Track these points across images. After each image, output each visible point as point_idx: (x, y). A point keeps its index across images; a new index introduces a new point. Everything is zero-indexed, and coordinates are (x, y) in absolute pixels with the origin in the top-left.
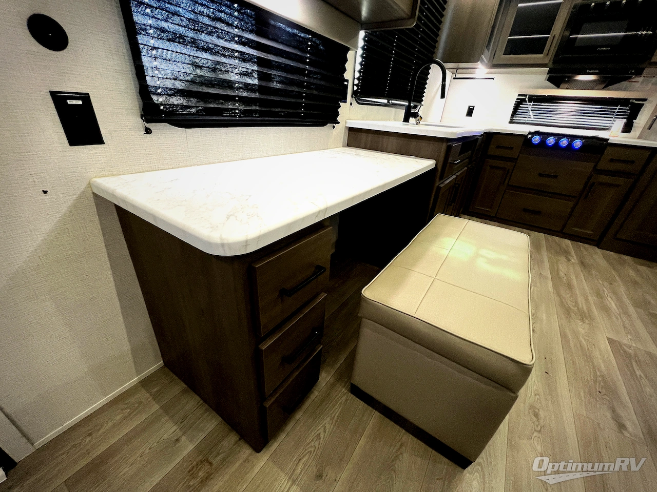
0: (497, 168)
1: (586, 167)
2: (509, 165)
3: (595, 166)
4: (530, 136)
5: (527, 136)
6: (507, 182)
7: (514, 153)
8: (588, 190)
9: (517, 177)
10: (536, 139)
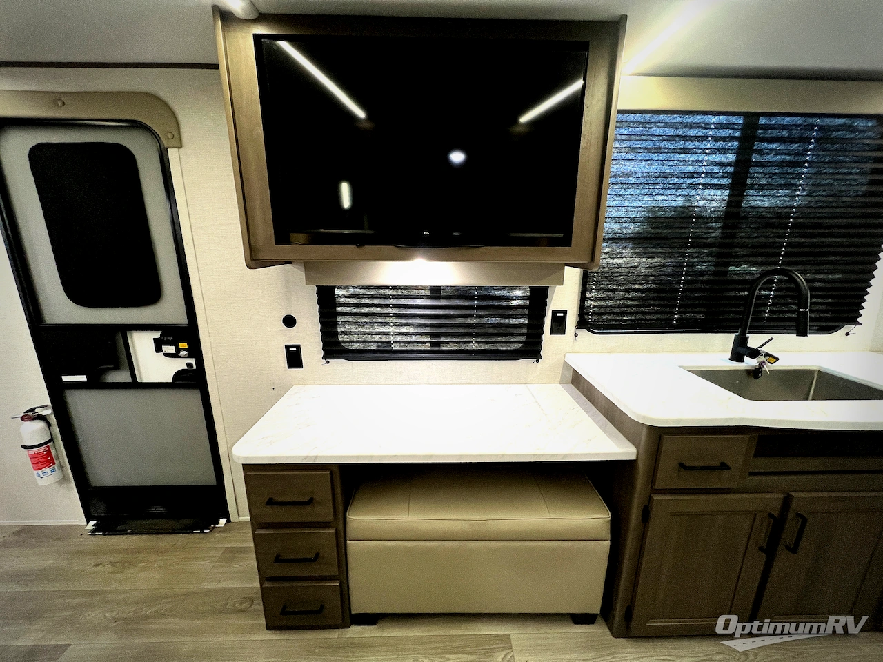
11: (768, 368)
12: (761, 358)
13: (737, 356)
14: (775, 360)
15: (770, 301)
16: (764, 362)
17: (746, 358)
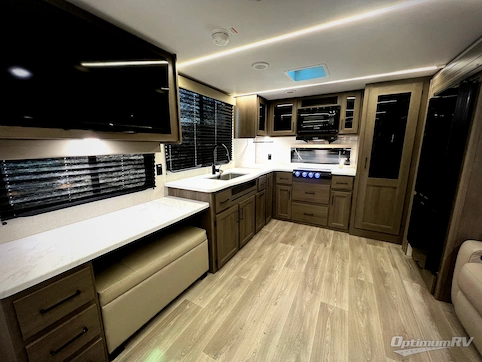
0: (284, 190)
1: (325, 187)
2: (289, 188)
3: (330, 187)
4: (294, 172)
6: (291, 198)
7: (290, 182)
8: (332, 200)
9: (295, 195)
10: (298, 174)
13: (214, 172)
16: (221, 173)
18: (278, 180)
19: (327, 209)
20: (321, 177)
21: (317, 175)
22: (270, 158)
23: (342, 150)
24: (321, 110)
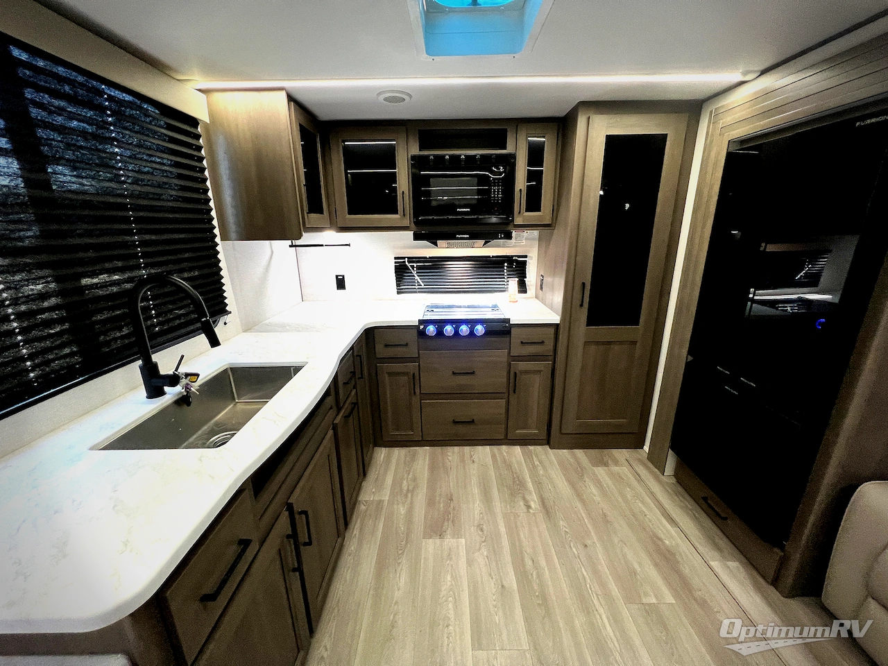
0: (398, 374)
1: (500, 356)
2: (412, 367)
3: (509, 353)
4: (422, 327)
5: (418, 327)
6: (417, 391)
7: (412, 351)
8: (513, 382)
9: (429, 382)
10: (431, 329)
11: (195, 387)
12: (184, 381)
13: (154, 391)
14: (196, 377)
15: (153, 312)
16: (188, 384)
17: (166, 389)
18: (381, 351)
19: (503, 402)
20: (488, 333)
21: (480, 329)
22: (341, 283)
23: (509, 259)
24: (471, 162)
